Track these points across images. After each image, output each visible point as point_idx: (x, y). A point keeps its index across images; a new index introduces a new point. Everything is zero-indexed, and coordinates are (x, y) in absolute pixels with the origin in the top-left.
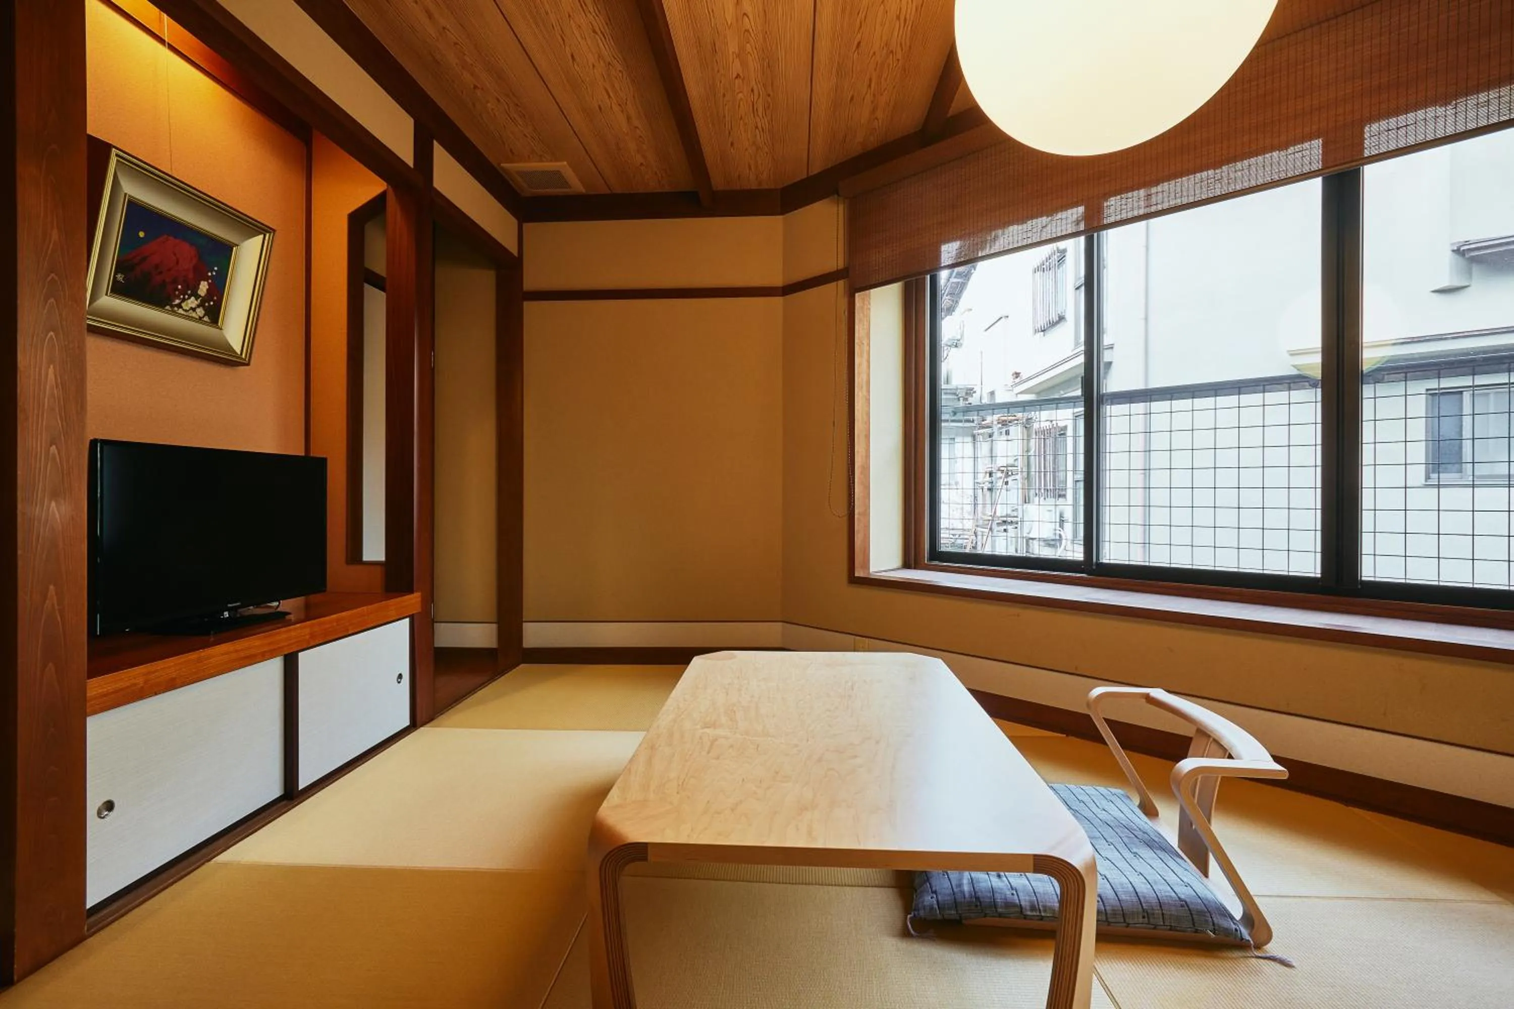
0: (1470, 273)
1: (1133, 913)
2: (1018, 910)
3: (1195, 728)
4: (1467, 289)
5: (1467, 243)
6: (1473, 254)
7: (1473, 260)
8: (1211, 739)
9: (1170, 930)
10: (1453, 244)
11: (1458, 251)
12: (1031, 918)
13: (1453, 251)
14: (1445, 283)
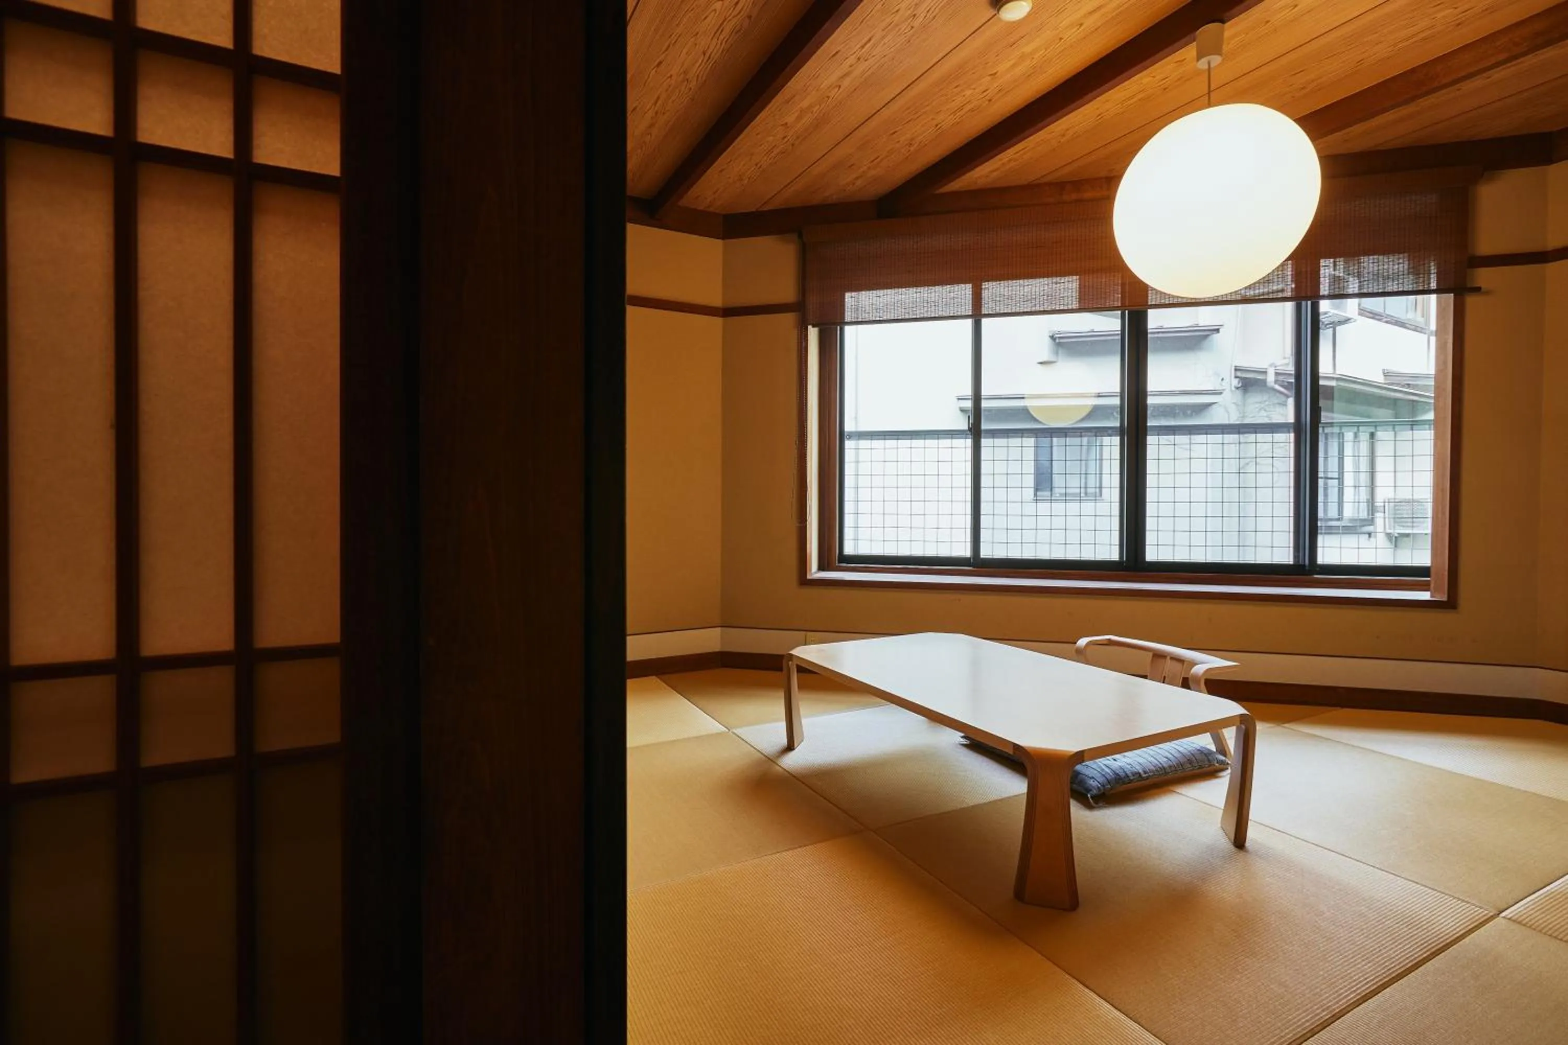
0: (1057, 353)
1: (1184, 763)
2: (1138, 775)
3: (1151, 654)
4: (1053, 365)
5: (1059, 333)
6: (1062, 341)
7: (1059, 344)
8: (1168, 658)
9: (1199, 768)
10: (1050, 332)
11: (1053, 338)
12: (1147, 778)
13: (1050, 336)
14: (1045, 359)
